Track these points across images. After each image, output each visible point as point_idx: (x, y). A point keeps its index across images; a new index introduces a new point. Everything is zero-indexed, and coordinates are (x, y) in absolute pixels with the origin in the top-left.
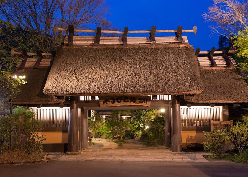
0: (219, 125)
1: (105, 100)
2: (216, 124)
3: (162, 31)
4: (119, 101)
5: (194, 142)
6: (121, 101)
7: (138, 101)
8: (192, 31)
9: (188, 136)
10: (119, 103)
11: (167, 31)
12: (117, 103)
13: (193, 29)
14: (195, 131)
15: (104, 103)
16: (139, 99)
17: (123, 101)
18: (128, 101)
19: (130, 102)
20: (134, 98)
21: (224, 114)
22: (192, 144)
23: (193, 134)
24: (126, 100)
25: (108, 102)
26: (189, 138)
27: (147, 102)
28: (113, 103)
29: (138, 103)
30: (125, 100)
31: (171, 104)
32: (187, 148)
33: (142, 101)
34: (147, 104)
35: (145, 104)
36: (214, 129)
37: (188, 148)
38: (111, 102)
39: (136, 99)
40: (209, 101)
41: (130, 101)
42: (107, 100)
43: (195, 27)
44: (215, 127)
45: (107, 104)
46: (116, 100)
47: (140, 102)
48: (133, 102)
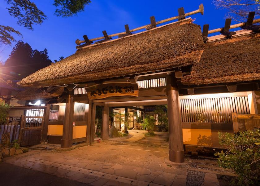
0: (250, 121)
1: (92, 92)
2: (244, 119)
3: (163, 21)
4: (105, 92)
5: (209, 144)
6: (107, 92)
7: (124, 90)
8: (198, 11)
9: (200, 136)
10: (106, 95)
11: (168, 19)
12: (103, 94)
13: (198, 9)
14: (210, 130)
15: (91, 95)
16: (124, 88)
17: (108, 91)
18: (113, 92)
19: (116, 92)
20: (119, 87)
21: (257, 103)
22: (205, 148)
23: (208, 133)
24: (112, 90)
25: (95, 94)
26: (202, 138)
27: (134, 91)
28: (100, 95)
29: (125, 93)
30: (110, 90)
31: (165, 91)
32: (197, 153)
33: (129, 90)
34: (135, 93)
35: (132, 94)
36: (240, 129)
37: (199, 153)
38: (98, 93)
39: (121, 88)
40: (224, 78)
41: (115, 90)
42: (94, 91)
43: (201, 6)
44: (241, 124)
45: (95, 96)
46: (102, 92)
47: (126, 91)
48: (118, 92)
